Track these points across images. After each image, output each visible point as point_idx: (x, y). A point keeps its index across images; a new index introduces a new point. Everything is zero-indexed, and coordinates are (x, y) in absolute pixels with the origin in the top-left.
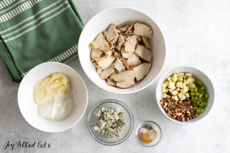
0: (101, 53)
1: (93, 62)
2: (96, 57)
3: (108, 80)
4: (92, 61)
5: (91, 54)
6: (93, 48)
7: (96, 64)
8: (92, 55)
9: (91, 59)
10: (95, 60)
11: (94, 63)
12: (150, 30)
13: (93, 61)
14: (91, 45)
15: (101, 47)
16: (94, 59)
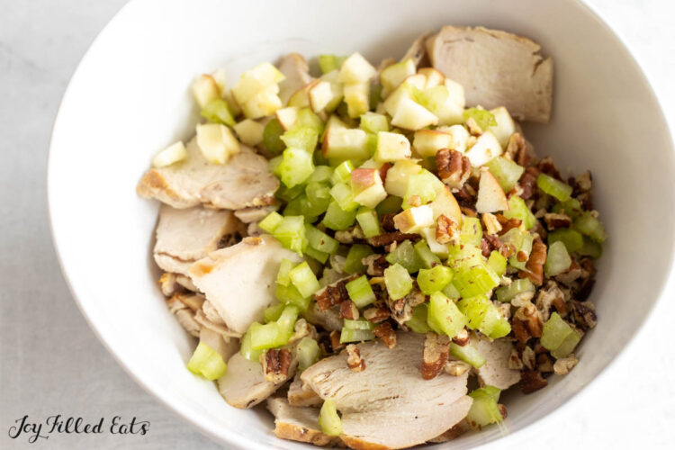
0: (218, 228)
1: (169, 298)
2: (184, 256)
3: (278, 406)
4: (159, 285)
5: (154, 241)
6: (167, 200)
7: (188, 308)
8: (159, 247)
9: (158, 273)
10: (183, 282)
11: (178, 304)
12: (539, 63)
13: (167, 287)
14: (153, 180)
15: (217, 188)
16: (176, 275)
